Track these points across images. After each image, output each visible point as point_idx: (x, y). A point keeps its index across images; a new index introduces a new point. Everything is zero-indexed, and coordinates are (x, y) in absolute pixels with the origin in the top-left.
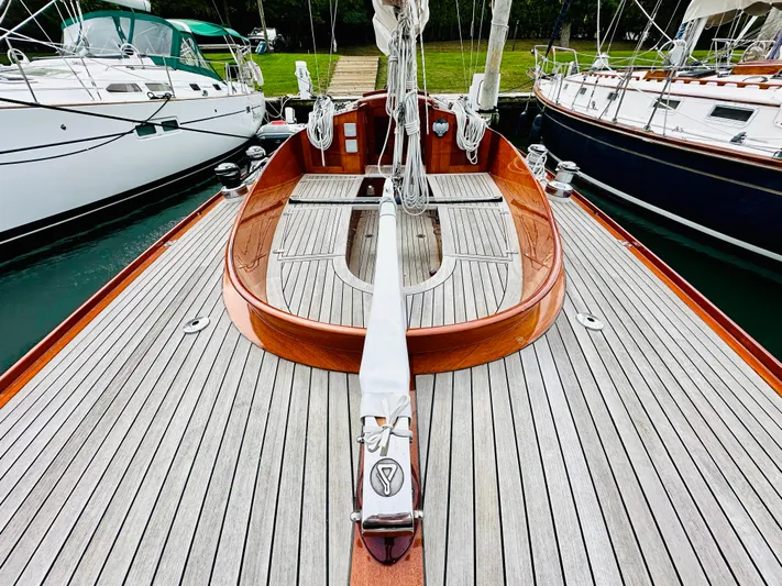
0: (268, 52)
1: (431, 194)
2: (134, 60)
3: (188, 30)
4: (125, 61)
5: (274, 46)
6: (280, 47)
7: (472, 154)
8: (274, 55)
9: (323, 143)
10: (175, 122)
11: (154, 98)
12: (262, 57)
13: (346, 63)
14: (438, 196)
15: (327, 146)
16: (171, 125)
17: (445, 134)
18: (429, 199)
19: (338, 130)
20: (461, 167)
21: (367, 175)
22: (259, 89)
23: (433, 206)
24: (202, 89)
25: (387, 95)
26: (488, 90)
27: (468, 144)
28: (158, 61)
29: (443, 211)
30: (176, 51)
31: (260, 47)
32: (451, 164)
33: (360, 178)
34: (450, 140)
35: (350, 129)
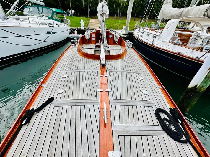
0: (72, 16)
1: (109, 48)
2: (44, 17)
3: (55, 11)
4: (42, 18)
5: (73, 14)
6: (75, 15)
7: (117, 41)
8: (73, 17)
9: (88, 38)
10: (54, 32)
11: (50, 26)
12: (70, 17)
13: (92, 20)
14: (110, 48)
15: (89, 39)
16: (53, 33)
17: (112, 38)
18: (108, 48)
19: (91, 36)
20: (115, 44)
21: (96, 45)
22: (69, 25)
23: (109, 50)
24: (58, 25)
25: (100, 30)
26: (126, 30)
27: (116, 40)
28: (49, 18)
29: (111, 51)
30: (53, 16)
31: (70, 15)
32: (113, 43)
33: (95, 45)
34: (113, 39)
35: (93, 36)
